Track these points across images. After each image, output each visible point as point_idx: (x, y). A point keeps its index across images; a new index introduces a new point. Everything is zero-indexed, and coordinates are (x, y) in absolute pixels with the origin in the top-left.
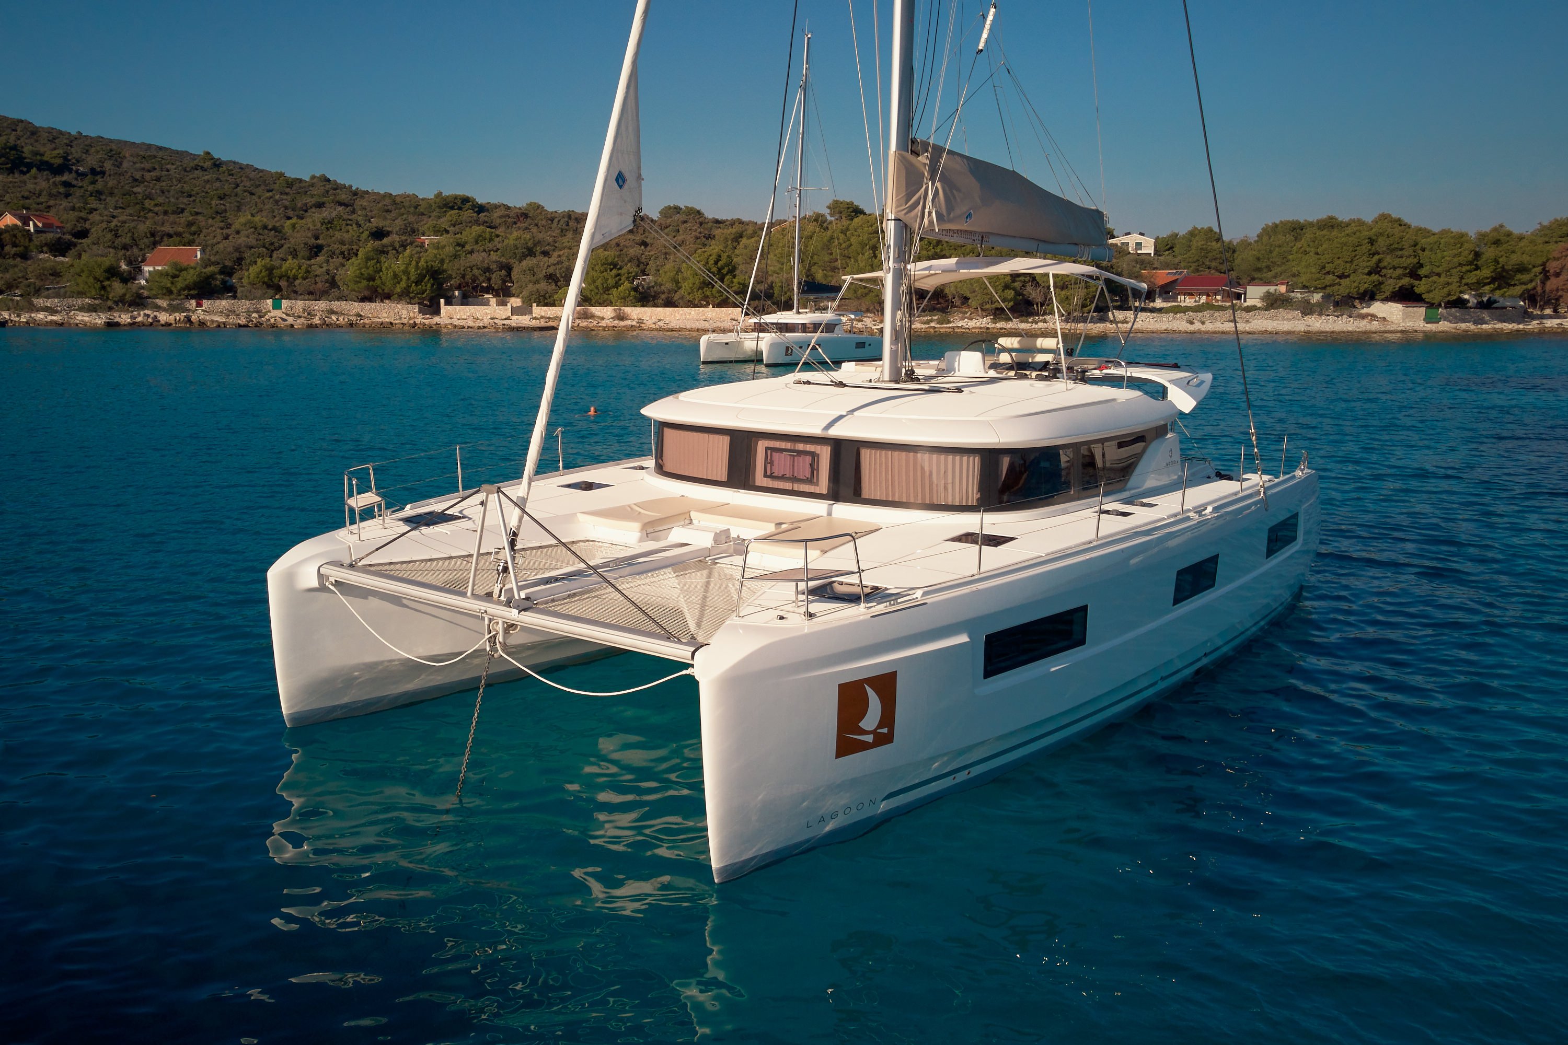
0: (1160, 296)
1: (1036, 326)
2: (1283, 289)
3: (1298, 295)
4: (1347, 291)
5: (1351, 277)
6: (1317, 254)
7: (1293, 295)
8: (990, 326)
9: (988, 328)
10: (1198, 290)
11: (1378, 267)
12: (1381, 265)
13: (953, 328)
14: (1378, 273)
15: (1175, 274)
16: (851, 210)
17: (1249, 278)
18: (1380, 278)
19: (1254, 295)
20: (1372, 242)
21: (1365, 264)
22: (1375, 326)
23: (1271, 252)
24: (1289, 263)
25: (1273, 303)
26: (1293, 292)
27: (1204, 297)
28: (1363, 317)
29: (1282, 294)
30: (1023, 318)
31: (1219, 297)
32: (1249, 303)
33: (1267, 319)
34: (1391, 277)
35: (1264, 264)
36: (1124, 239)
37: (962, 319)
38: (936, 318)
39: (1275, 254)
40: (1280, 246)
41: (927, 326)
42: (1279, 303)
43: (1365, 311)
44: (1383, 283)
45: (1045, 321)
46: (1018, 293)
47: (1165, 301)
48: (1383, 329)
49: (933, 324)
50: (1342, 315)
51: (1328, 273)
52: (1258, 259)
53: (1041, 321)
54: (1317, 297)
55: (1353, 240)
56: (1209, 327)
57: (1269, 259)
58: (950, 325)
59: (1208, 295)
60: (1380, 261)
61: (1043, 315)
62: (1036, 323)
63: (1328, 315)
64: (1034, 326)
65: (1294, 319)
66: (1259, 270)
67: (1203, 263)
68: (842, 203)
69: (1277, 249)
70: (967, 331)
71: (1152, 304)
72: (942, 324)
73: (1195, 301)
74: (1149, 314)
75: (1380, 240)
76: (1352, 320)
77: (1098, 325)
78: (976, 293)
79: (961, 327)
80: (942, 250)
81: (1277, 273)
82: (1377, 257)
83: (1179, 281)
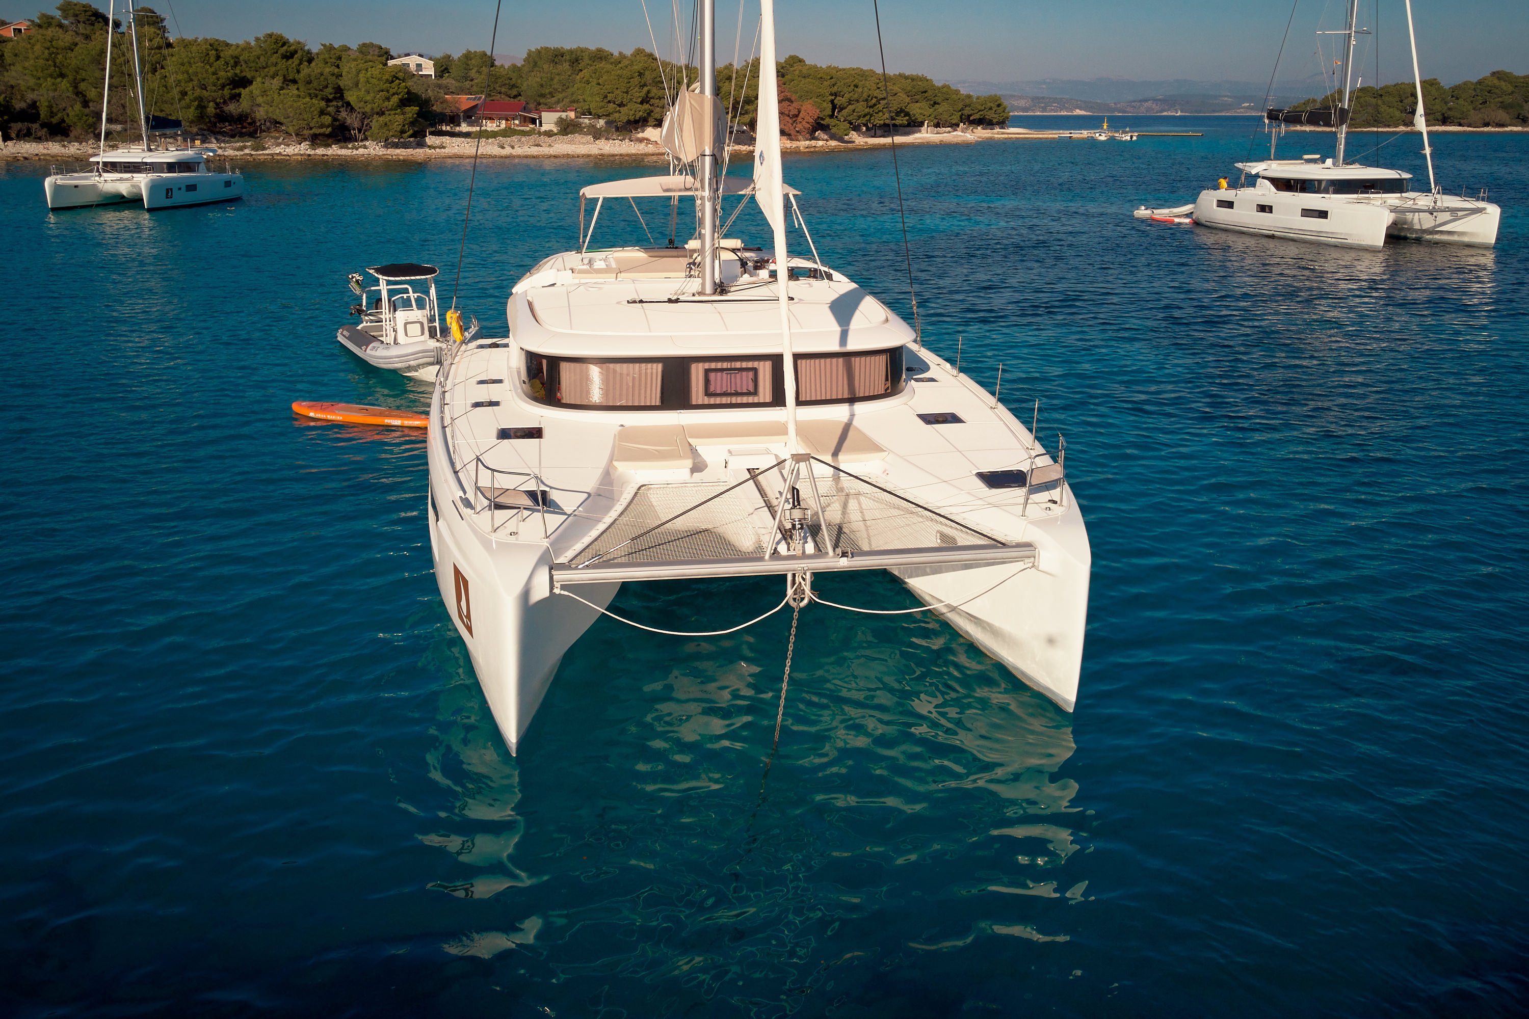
0: (464, 121)
1: (358, 152)
2: (572, 115)
3: (586, 121)
4: (627, 118)
5: (629, 106)
6: (599, 84)
7: (581, 120)
8: (309, 152)
9: (309, 155)
10: (497, 114)
11: (647, 96)
12: (650, 95)
13: (272, 155)
14: (647, 102)
15: (475, 99)
16: (90, 13)
17: (535, 104)
18: (651, 108)
19: (549, 120)
20: (641, 74)
21: (638, 94)
22: (651, 149)
23: (552, 79)
24: (568, 90)
25: (567, 128)
26: (580, 118)
27: (504, 122)
28: (641, 140)
29: (572, 120)
30: (343, 144)
31: (517, 122)
32: (545, 128)
33: (566, 143)
34: (658, 106)
35: (547, 91)
36: (405, 60)
37: (279, 145)
38: (249, 144)
39: (556, 81)
40: (558, 74)
41: (242, 153)
42: (571, 128)
43: (640, 135)
44: (652, 112)
45: (365, 147)
46: (335, 119)
47: (471, 124)
48: (657, 151)
49: (247, 151)
50: (624, 139)
51: (609, 102)
52: (542, 86)
53: (361, 147)
54: (601, 123)
55: (626, 73)
56: (518, 151)
57: (551, 85)
58: (267, 152)
59: (507, 120)
60: (649, 92)
61: (362, 140)
62: (357, 149)
63: (614, 140)
64: (355, 152)
65: (588, 143)
66: (543, 96)
67: (494, 88)
68: (76, 5)
69: (557, 77)
70: (288, 158)
71: (458, 129)
72: (257, 150)
73: (497, 126)
74: (463, 139)
75: (647, 73)
76: (632, 143)
77: (418, 150)
78: (291, 119)
79: (280, 154)
80: (241, 72)
81: (559, 99)
82: (646, 89)
83: (479, 106)
